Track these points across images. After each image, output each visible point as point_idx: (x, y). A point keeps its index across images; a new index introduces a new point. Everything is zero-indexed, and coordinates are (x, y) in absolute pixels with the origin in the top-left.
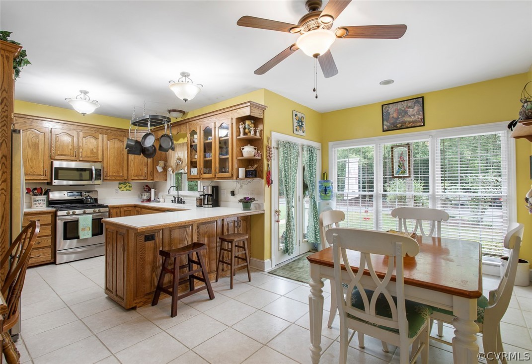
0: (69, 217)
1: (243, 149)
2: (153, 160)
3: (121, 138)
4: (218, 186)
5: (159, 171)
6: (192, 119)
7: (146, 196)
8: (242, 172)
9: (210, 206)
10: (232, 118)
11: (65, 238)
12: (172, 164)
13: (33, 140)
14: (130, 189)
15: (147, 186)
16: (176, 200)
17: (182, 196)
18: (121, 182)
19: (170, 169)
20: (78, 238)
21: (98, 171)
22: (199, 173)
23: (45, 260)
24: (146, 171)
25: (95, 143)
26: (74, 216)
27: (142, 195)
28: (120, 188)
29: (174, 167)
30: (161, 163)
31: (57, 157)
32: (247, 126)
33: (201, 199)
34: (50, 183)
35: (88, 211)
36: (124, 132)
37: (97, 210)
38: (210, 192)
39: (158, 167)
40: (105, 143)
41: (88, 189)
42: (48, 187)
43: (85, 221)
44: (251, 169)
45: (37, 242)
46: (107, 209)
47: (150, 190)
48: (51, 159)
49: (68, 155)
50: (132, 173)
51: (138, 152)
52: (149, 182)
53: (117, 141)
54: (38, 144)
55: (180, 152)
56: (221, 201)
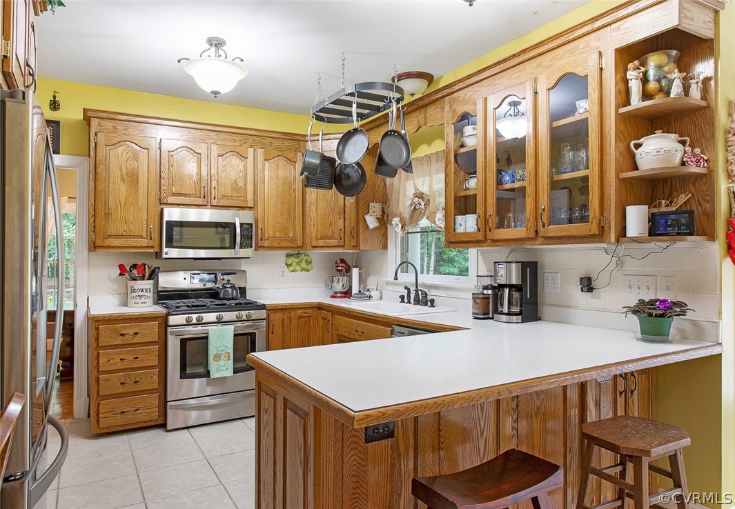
0: (190, 328)
1: (638, 146)
2: (357, 201)
3: (291, 155)
4: (536, 263)
5: (371, 226)
6: (462, 85)
7: (340, 285)
8: (636, 218)
9: (514, 318)
10: (600, 54)
11: (184, 375)
12: (401, 209)
13: (128, 165)
14: (309, 267)
15: (343, 261)
16: (412, 296)
17: (424, 285)
18: (291, 252)
19: (396, 220)
20: (207, 374)
21: (247, 227)
22: (484, 226)
23: (147, 418)
24: (342, 228)
25: (241, 167)
26: (199, 328)
27: (332, 281)
28: (288, 265)
29: (407, 215)
30: (375, 207)
31: (171, 200)
32: (652, 74)
33: (486, 298)
34: (158, 255)
35: (227, 316)
36: (297, 140)
37: (244, 314)
38: (514, 280)
39: (368, 218)
40: (260, 167)
41: (228, 266)
42: (155, 263)
43: (221, 339)
44: (669, 209)
45: (133, 379)
46: (263, 313)
47: (348, 270)
48: (161, 204)
49: (190, 195)
50: (312, 231)
51: (326, 181)
52: (347, 252)
53: (282, 161)
54: (138, 173)
55: (422, 179)
56: (543, 304)
